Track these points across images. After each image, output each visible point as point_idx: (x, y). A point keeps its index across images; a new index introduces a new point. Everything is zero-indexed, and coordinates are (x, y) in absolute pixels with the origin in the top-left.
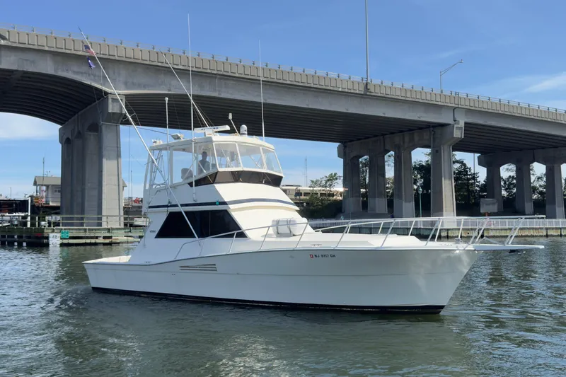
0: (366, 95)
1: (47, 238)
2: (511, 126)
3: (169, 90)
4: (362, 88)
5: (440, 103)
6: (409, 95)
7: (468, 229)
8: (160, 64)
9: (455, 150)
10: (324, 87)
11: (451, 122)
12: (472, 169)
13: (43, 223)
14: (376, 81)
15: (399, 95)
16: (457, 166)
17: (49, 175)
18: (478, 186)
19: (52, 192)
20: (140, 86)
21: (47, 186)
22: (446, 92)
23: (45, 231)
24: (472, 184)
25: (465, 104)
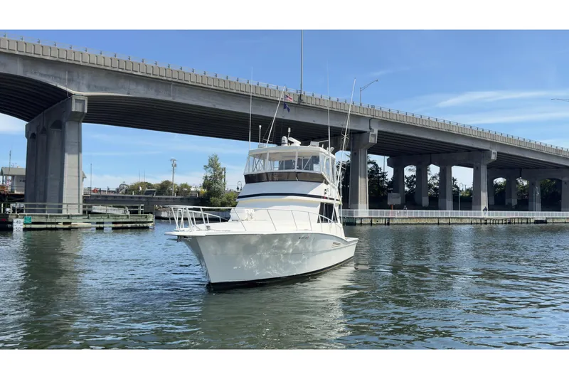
0: (300, 105)
1: (12, 223)
2: (414, 135)
3: (129, 94)
4: (296, 99)
5: (359, 114)
6: (334, 107)
7: (378, 218)
8: (120, 70)
9: (369, 153)
10: (265, 97)
11: (368, 130)
12: (382, 168)
13: (8, 210)
14: (308, 93)
15: (326, 106)
16: (370, 166)
17: (15, 166)
18: (386, 183)
19: (17, 181)
20: (101, 89)
21: (13, 176)
22: (365, 105)
23: (10, 216)
24: (382, 181)
25: (379, 115)
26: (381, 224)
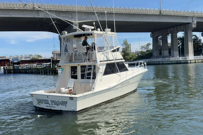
0: (160, 15)
1: (57, 71)
3: (92, 20)
4: (159, 13)
5: (187, 16)
6: (176, 14)
7: (198, 60)
8: (89, 11)
9: (193, 31)
10: (145, 14)
11: (191, 22)
12: (199, 38)
13: (56, 66)
14: (164, 10)
15: (172, 14)
16: (194, 37)
17: (57, 50)
18: (201, 44)
19: (58, 56)
20: (83, 20)
21: (56, 54)
22: (189, 11)
23: (57, 69)
24: (199, 43)
25: (197, 15)
26: (200, 62)
